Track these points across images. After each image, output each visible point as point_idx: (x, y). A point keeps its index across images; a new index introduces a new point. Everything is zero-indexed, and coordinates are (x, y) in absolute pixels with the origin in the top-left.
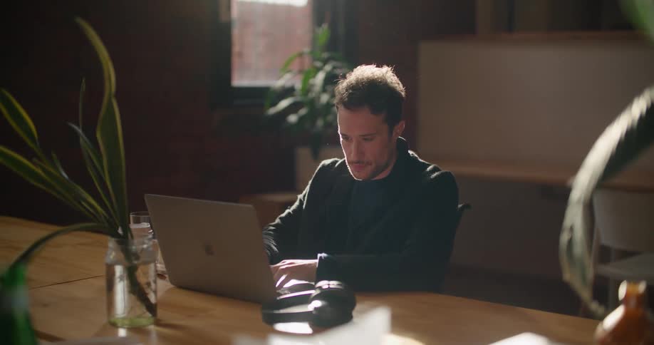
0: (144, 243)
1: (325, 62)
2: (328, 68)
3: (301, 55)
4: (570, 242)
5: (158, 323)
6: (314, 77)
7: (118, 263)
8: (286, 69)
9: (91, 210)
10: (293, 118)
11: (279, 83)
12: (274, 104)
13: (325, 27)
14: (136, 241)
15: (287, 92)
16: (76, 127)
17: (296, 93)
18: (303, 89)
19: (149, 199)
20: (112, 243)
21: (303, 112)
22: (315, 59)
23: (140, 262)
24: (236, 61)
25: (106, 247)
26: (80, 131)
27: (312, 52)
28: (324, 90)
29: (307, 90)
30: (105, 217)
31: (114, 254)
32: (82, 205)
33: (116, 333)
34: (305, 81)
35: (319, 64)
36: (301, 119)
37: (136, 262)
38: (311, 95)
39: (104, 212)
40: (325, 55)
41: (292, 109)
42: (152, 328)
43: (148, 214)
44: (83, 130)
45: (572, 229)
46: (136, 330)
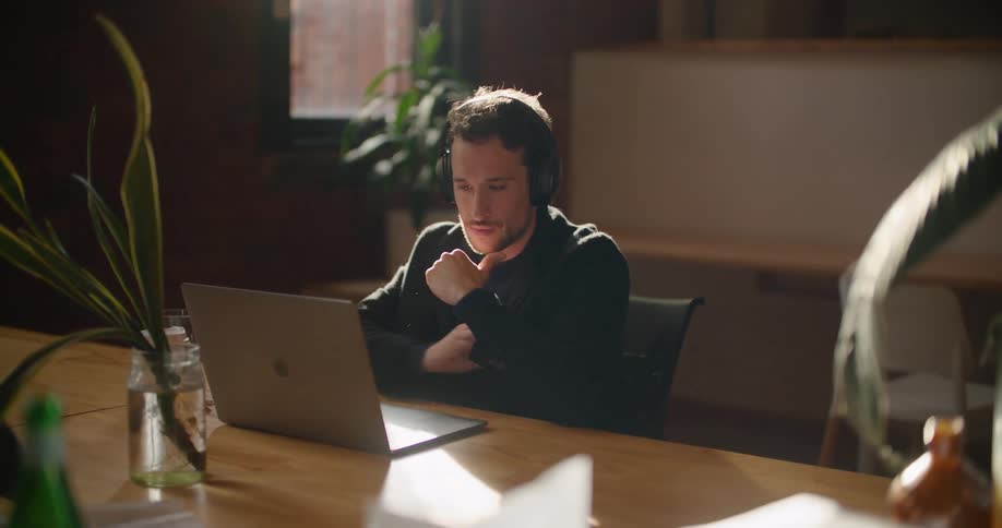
0: (186, 359)
1: (434, 81)
2: (438, 90)
3: (397, 70)
4: (852, 358)
5: (208, 480)
6: (417, 103)
7: (149, 389)
8: (374, 90)
9: (106, 308)
10: (384, 167)
11: (363, 113)
12: (356, 145)
13: (434, 28)
14: (174, 355)
15: (376, 126)
16: (82, 179)
17: (388, 129)
18: (398, 122)
19: (187, 289)
20: (137, 358)
21: (399, 157)
22: (416, 77)
23: (180, 386)
24: (296, 79)
25: (129, 366)
26: (88, 183)
27: (414, 66)
28: (431, 125)
29: (405, 124)
30: (127, 319)
31: (140, 374)
32: (92, 300)
33: (146, 497)
34: (402, 111)
35: (423, 84)
36: (397, 169)
37: (175, 387)
38: (412, 132)
39: (125, 311)
40: (434, 71)
41: (384, 152)
42: (200, 488)
43: (186, 313)
44: (93, 184)
45: (854, 339)
46: (174, 490)
